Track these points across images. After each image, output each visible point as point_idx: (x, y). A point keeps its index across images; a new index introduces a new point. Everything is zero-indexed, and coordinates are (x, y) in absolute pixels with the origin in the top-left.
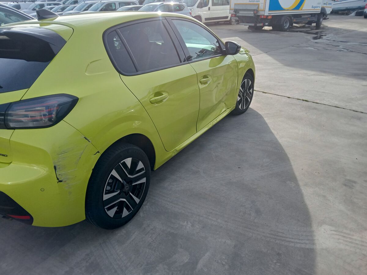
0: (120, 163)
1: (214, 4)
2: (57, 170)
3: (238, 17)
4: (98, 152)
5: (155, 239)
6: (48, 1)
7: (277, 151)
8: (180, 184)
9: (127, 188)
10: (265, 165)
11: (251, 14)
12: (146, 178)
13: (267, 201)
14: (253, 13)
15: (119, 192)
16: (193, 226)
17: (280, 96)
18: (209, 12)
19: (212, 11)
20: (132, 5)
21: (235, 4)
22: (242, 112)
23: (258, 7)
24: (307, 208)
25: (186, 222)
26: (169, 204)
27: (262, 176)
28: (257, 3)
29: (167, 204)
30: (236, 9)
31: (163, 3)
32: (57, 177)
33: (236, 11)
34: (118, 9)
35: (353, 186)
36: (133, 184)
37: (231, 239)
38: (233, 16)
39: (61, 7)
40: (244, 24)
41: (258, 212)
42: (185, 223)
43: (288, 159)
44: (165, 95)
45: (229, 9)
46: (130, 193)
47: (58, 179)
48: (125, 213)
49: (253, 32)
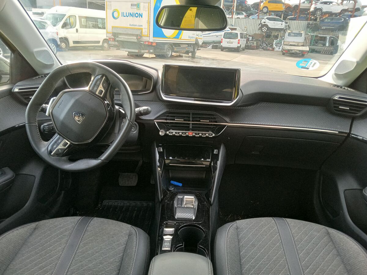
3: (118, 41)
11: (134, 39)
14: (136, 38)
18: (77, 34)
19: (80, 33)
21: (113, 27)
23: (141, 32)
28: (139, 27)
30: (114, 33)
33: (115, 35)
38: (112, 40)
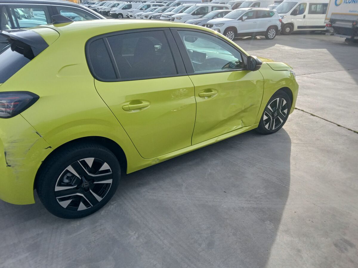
0: (79, 161)
1: (311, 12)
2: (7, 156)
3: (334, 27)
4: (50, 147)
5: (97, 239)
6: (156, 2)
7: (280, 184)
8: (155, 193)
9: (86, 184)
10: (256, 196)
11: (349, 25)
12: (112, 180)
13: (229, 236)
14: (352, 24)
15: (76, 186)
16: (138, 238)
17: (329, 122)
18: (304, 20)
19: (306, 19)
20: (224, 9)
21: (333, 14)
22: (270, 132)
24: (268, 258)
25: (135, 232)
26: (132, 210)
27: (243, 207)
29: (131, 210)
30: (333, 19)
31: (252, 9)
32: (6, 161)
33: (332, 21)
34: (209, 12)
35: (346, 249)
36: (94, 183)
37: (163, 264)
38: (328, 26)
39: (163, 9)
40: (339, 35)
41: (211, 245)
42: (133, 234)
43: (287, 196)
44: (144, 104)
45: (325, 18)
46: (91, 191)
47: (7, 163)
48: (82, 207)
49: (350, 45)
